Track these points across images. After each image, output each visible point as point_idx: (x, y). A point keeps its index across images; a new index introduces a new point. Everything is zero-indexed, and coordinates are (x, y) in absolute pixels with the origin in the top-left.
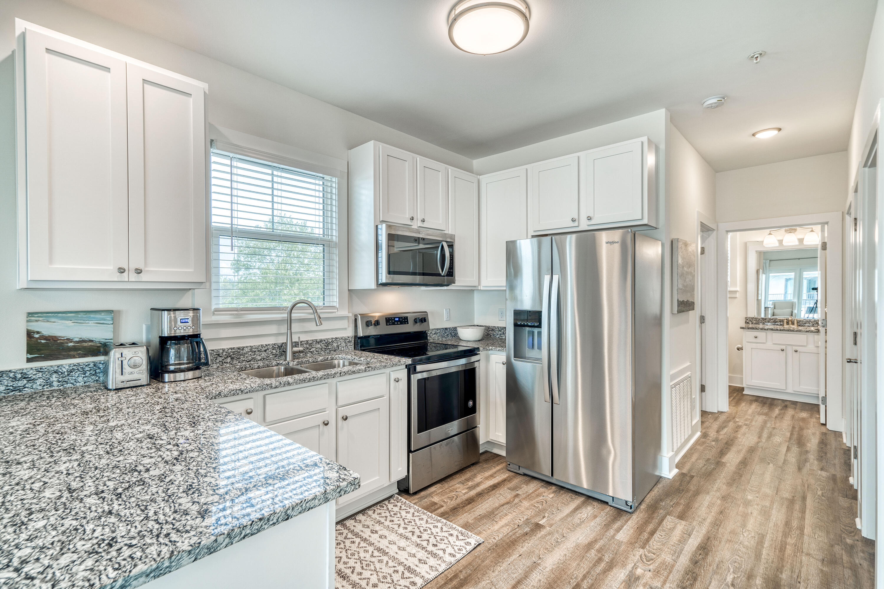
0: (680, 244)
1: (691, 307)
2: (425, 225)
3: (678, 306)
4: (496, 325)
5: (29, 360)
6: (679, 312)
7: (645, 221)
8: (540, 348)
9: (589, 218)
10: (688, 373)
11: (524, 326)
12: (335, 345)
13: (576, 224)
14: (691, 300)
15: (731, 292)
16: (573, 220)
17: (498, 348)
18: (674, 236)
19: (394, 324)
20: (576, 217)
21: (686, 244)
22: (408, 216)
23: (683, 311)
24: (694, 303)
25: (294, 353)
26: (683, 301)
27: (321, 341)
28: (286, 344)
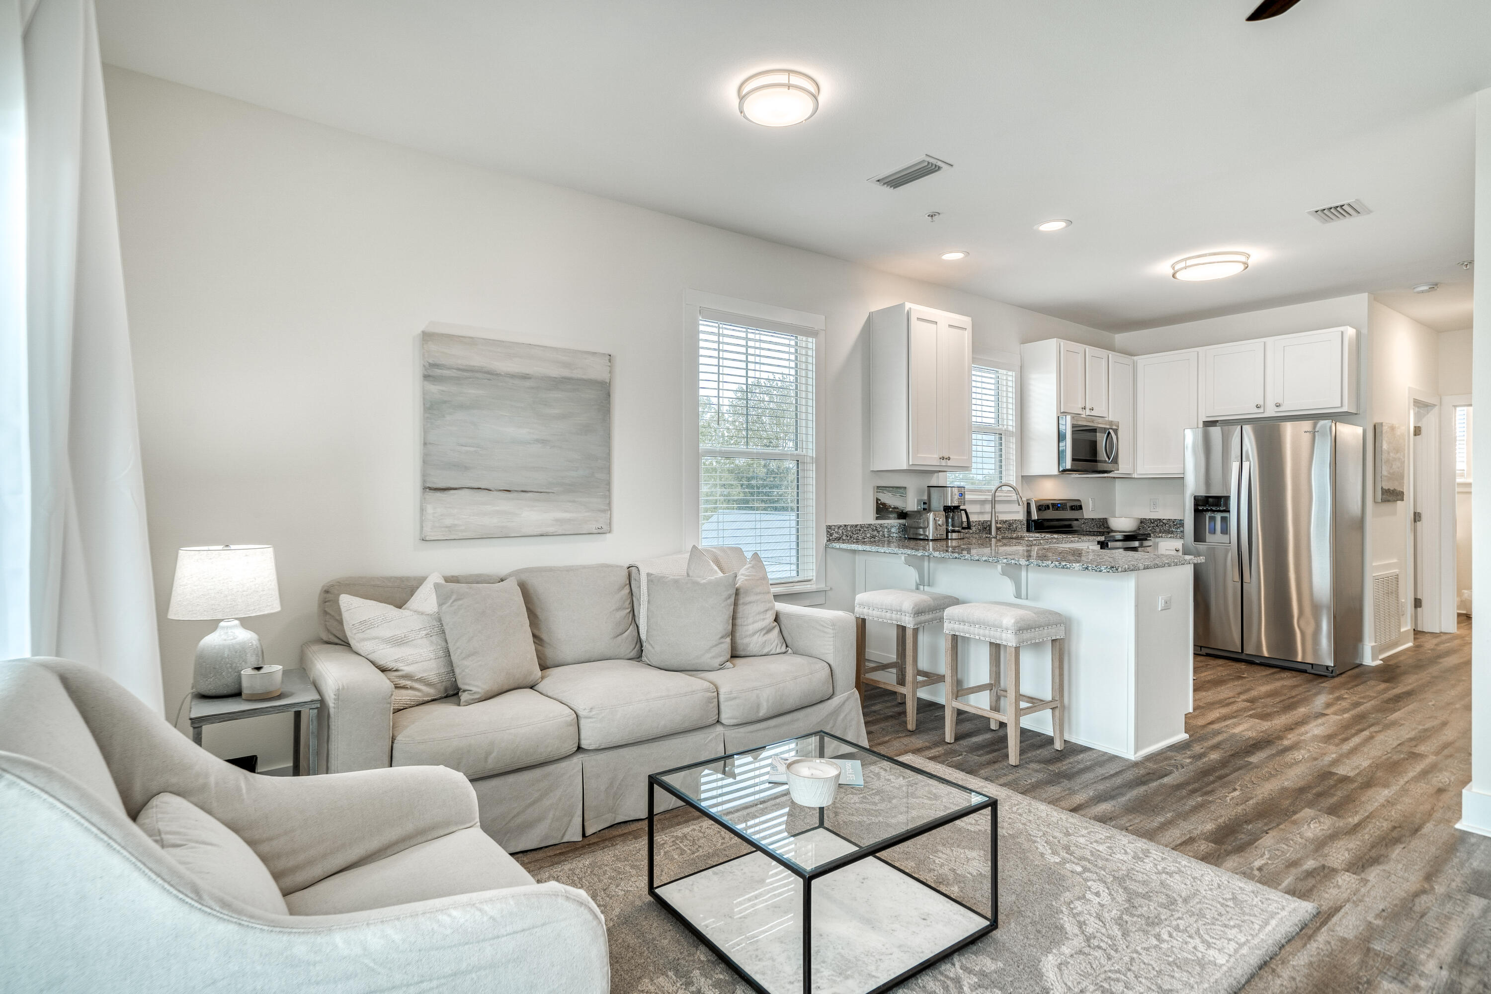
0: (1385, 428)
1: (1399, 497)
2: (1093, 413)
3: (1382, 494)
4: (1148, 517)
5: (877, 518)
6: (1384, 501)
7: (1345, 409)
8: (1225, 531)
9: (1278, 406)
10: (1396, 571)
11: (1207, 510)
12: (1014, 526)
13: (1261, 410)
14: (1399, 489)
15: (1460, 484)
16: (1258, 407)
17: (1170, 535)
18: (1377, 420)
19: (1057, 510)
20: (1261, 403)
21: (1393, 428)
22: (1081, 405)
23: (1389, 501)
24: (1403, 493)
25: (998, 529)
26: (1389, 489)
27: (1006, 521)
28: (991, 521)
